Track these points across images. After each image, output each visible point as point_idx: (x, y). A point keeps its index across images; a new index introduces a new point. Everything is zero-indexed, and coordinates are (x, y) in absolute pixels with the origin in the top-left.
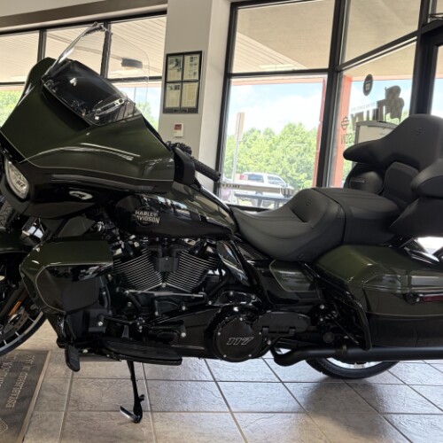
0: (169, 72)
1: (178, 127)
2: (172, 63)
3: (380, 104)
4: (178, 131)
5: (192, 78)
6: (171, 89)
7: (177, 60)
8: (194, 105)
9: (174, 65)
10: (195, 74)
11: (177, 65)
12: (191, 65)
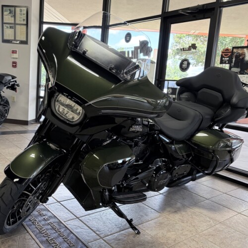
0: (5, 17)
1: (14, 52)
2: (6, 11)
3: (136, 48)
4: (14, 54)
5: (22, 22)
6: (7, 27)
7: (10, 10)
8: (25, 39)
9: (8, 13)
10: (24, 20)
11: (10, 13)
12: (21, 14)
